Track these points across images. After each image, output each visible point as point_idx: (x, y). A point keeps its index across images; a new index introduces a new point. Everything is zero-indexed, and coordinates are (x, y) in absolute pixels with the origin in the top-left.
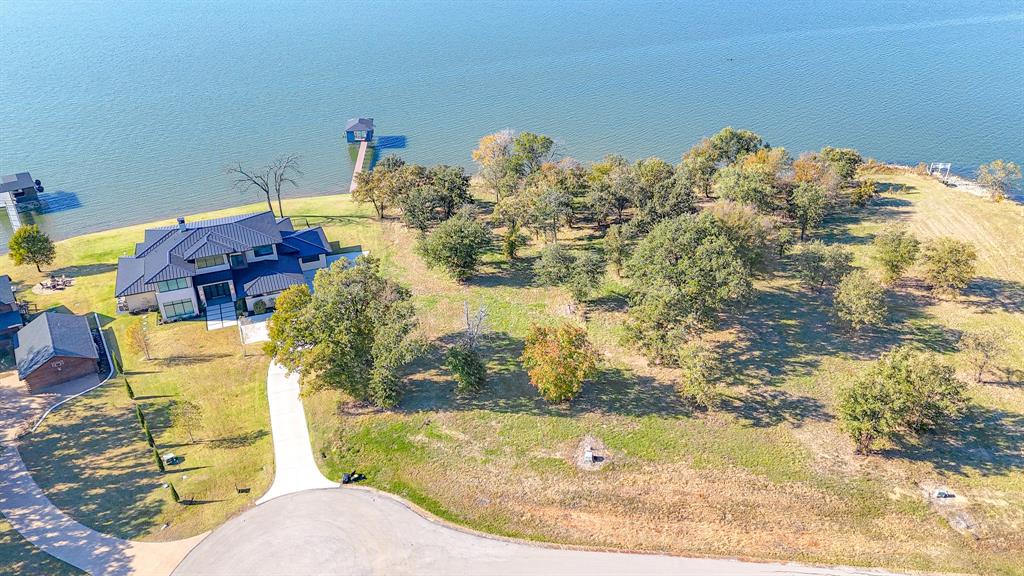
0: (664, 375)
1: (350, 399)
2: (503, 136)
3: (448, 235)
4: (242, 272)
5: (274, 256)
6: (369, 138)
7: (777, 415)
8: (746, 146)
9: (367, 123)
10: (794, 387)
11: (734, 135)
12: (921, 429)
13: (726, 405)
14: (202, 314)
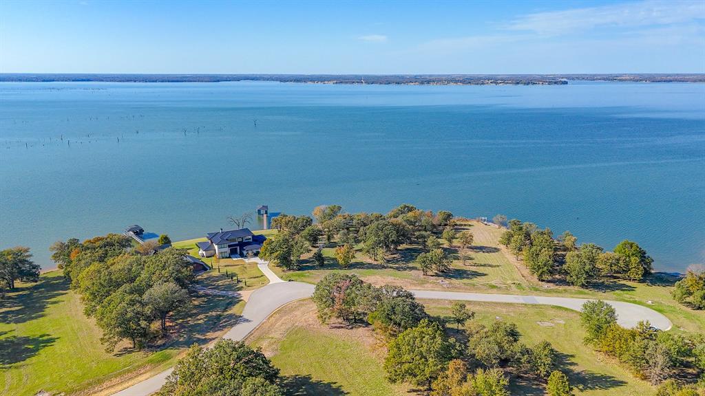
0: (376, 263)
1: (285, 269)
2: (323, 207)
3: (309, 231)
4: (242, 245)
5: (251, 240)
6: (266, 213)
7: (405, 269)
8: (410, 210)
9: (267, 207)
10: (411, 265)
11: (405, 207)
12: (443, 272)
13: (391, 268)
14: (229, 257)
